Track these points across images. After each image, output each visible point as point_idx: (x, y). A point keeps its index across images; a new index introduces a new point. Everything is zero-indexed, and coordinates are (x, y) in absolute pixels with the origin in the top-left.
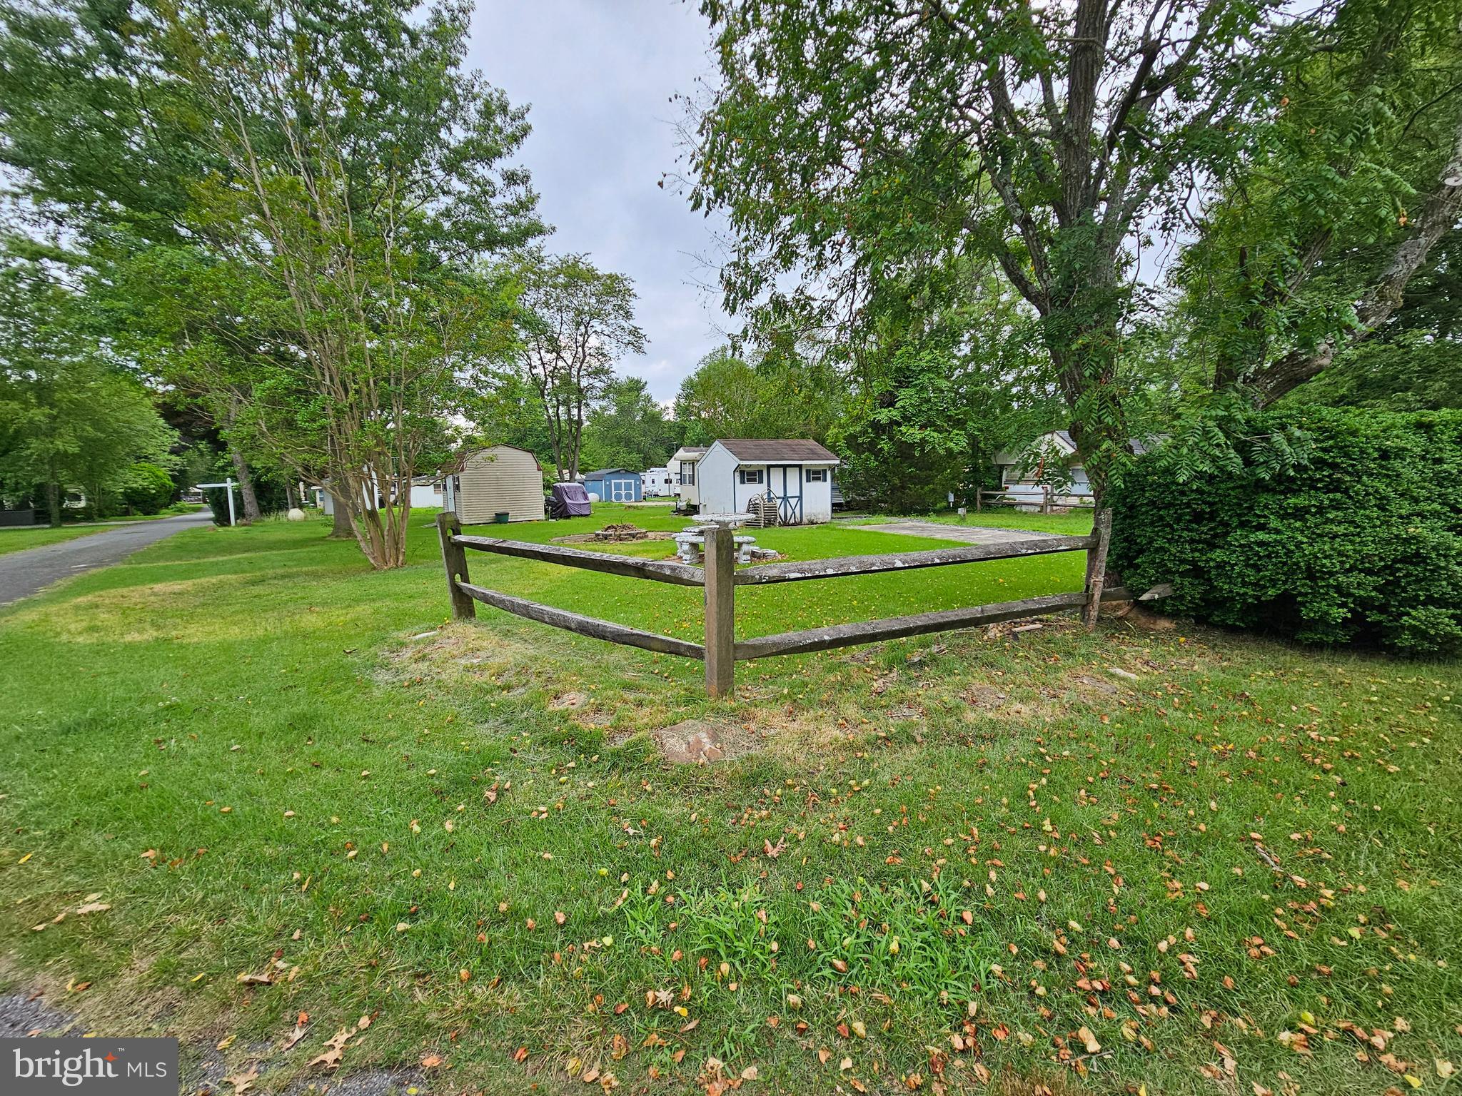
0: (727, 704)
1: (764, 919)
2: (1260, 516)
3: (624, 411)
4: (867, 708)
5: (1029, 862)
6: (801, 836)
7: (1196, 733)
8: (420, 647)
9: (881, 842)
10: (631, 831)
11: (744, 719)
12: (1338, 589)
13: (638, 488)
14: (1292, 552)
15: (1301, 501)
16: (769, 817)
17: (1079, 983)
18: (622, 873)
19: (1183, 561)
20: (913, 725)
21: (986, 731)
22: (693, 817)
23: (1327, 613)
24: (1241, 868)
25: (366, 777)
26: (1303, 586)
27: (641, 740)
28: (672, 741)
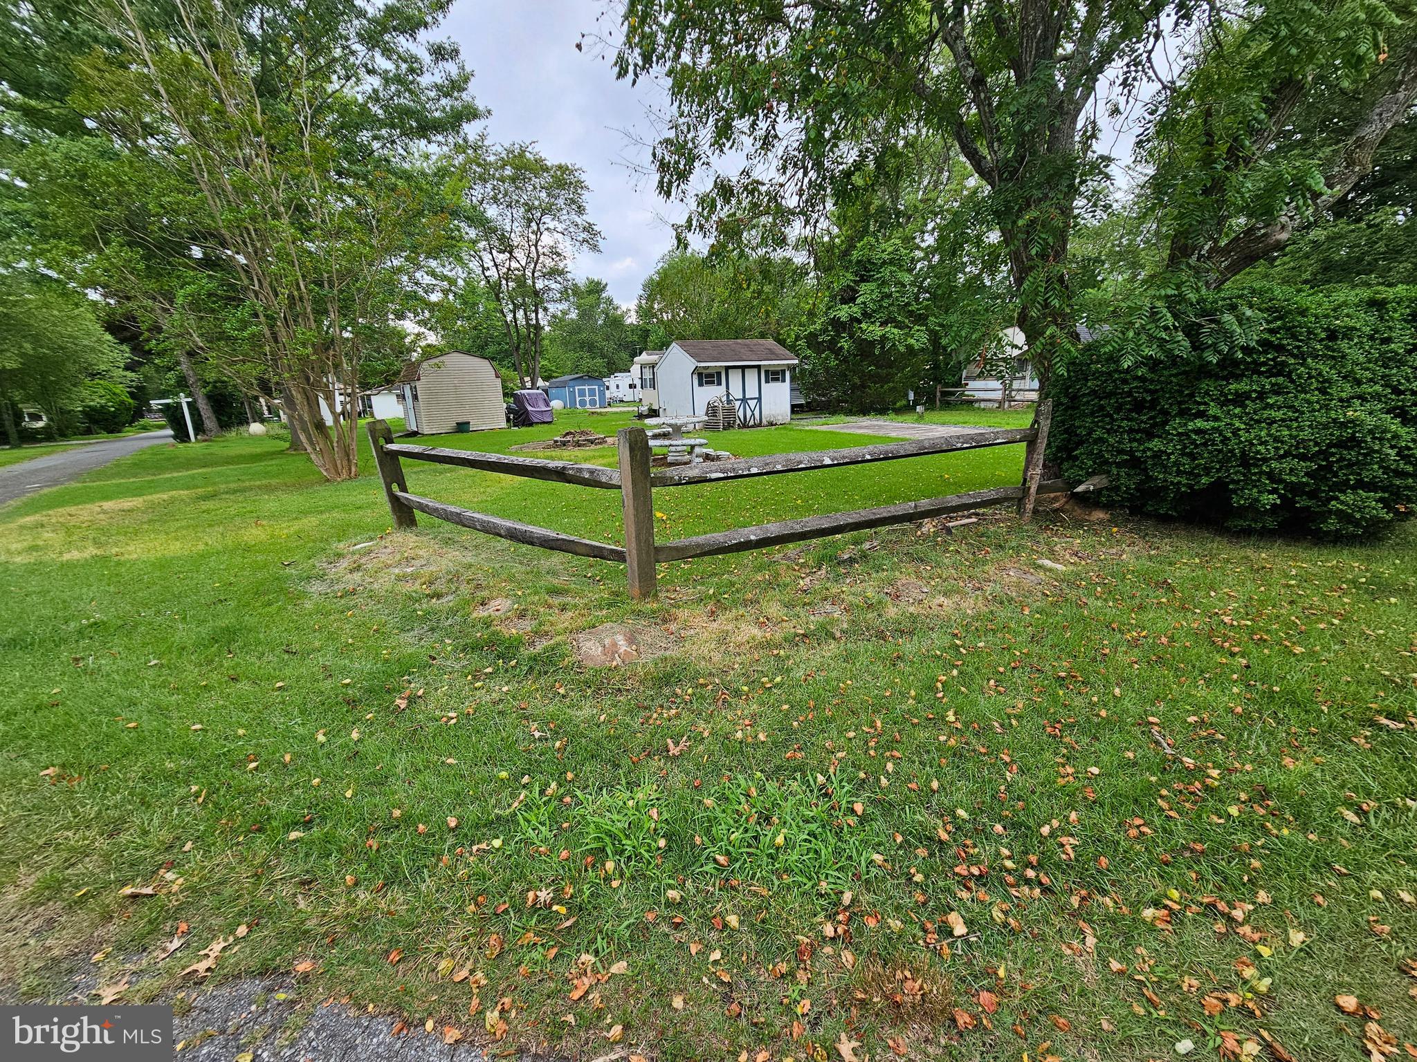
0: (649, 606)
1: (655, 816)
2: (1199, 404)
3: (585, 314)
4: (789, 605)
5: (928, 752)
6: (706, 734)
7: (1113, 621)
8: (356, 557)
9: (785, 736)
10: (537, 734)
11: (665, 621)
12: (1271, 476)
13: (602, 394)
14: (1229, 439)
15: (1243, 386)
16: (678, 716)
17: (957, 870)
18: (523, 775)
19: (1121, 452)
20: (833, 622)
21: (907, 624)
22: (602, 718)
23: (1257, 500)
24: (1135, 751)
25: (280, 688)
26: (1236, 473)
27: (558, 644)
28: (588, 644)
